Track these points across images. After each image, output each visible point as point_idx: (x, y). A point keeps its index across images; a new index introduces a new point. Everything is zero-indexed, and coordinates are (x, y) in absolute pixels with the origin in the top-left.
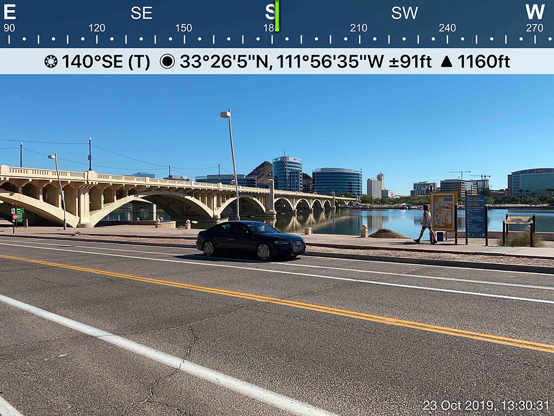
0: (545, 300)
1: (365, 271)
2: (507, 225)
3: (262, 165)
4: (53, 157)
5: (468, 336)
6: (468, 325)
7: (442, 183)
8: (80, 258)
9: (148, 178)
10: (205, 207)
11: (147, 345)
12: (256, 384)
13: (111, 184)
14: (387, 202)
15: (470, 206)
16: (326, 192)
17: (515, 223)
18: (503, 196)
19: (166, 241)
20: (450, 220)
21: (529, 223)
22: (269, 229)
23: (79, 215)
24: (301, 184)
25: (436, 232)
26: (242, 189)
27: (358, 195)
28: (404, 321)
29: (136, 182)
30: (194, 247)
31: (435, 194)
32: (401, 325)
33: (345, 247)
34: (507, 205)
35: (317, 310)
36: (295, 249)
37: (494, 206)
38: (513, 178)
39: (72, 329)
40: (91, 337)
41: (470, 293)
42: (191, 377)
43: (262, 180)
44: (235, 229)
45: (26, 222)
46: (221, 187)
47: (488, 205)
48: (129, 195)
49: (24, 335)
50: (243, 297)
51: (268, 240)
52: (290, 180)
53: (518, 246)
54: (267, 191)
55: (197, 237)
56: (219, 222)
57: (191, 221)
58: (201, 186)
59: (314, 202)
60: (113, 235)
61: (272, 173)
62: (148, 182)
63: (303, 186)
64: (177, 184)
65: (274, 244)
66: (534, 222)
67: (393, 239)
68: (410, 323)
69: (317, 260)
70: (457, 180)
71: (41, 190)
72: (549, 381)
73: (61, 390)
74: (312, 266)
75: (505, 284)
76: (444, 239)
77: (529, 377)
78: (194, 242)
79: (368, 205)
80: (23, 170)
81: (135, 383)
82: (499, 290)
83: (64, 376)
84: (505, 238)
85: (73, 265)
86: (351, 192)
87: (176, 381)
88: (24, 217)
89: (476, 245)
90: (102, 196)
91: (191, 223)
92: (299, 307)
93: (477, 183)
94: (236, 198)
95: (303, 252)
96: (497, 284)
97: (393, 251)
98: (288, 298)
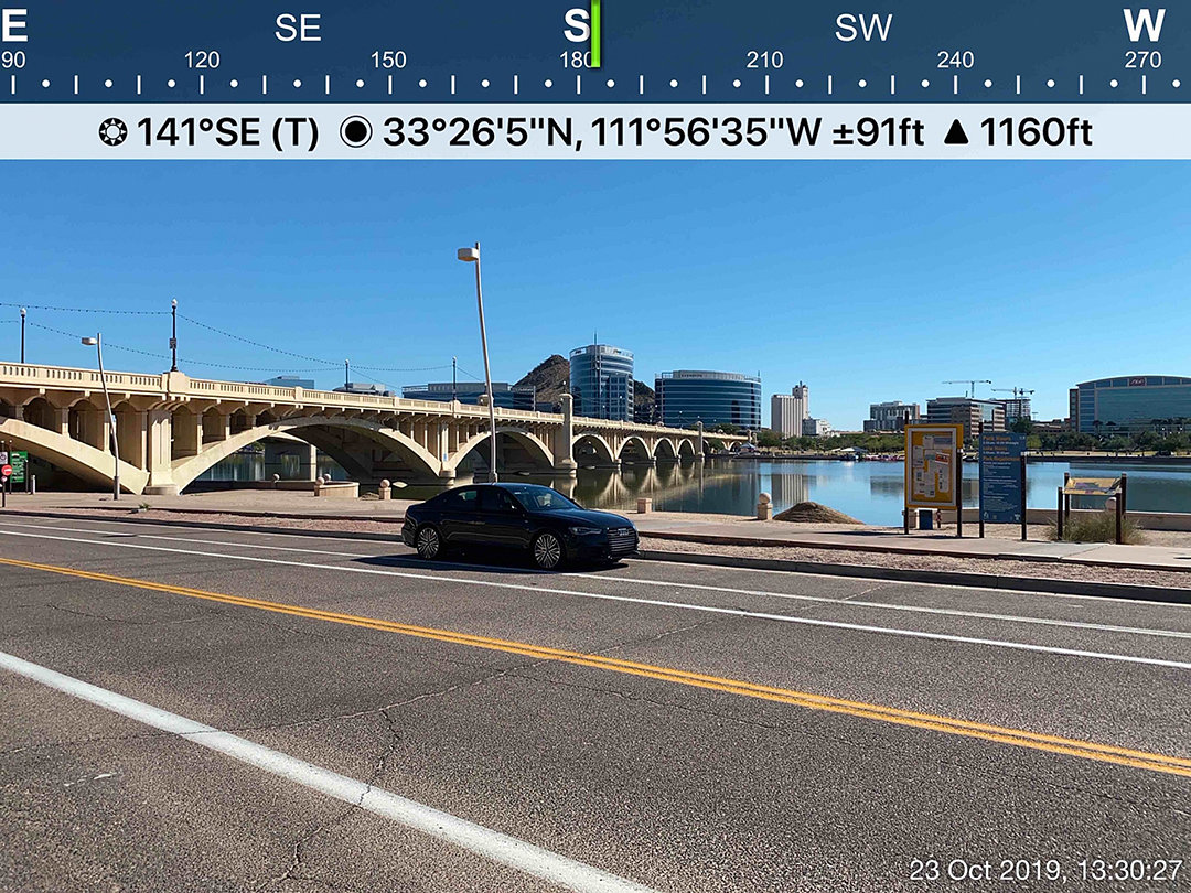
0: (1147, 657)
1: (765, 594)
2: (1067, 496)
3: (548, 364)
4: (93, 341)
5: (982, 736)
6: (982, 712)
7: (931, 405)
8: (148, 561)
9: (299, 390)
10: (422, 452)
11: (290, 753)
12: (526, 838)
13: (219, 402)
14: (814, 446)
15: (988, 456)
16: (683, 421)
17: (1083, 492)
18: (1058, 435)
19: (335, 526)
20: (948, 486)
21: (1114, 492)
22: (561, 501)
23: (149, 469)
24: (630, 404)
25: (917, 511)
26: (502, 414)
27: (752, 428)
28: (846, 703)
29: (273, 396)
30: (396, 539)
31: (914, 430)
32: (841, 710)
33: (722, 540)
34: (1067, 454)
35: (660, 677)
36: (616, 546)
37: (1040, 455)
38: (1082, 396)
39: (126, 718)
40: (169, 734)
41: (987, 642)
42: (383, 824)
43: (546, 395)
44: (486, 500)
45: (31, 481)
46: (458, 409)
47: (1026, 453)
48: (258, 425)
49: (20, 729)
50: (501, 649)
51: (557, 525)
52: (608, 396)
53: (1088, 541)
54: (557, 419)
55: (403, 516)
56: (454, 485)
57: (391, 483)
58: (414, 407)
59: (657, 443)
60: (220, 512)
61: (568, 380)
62: (300, 398)
63: (635, 409)
64: (361, 403)
65: (570, 534)
66: (1124, 491)
67: (826, 524)
68: (860, 705)
69: (663, 569)
70: (963, 399)
71: (66, 413)
72: (1152, 833)
73: (99, 852)
74: (651, 582)
75: (1061, 623)
76: (935, 526)
77: (1110, 824)
78: (397, 529)
79: (774, 450)
80: (26, 370)
81: (263, 836)
82: (1050, 635)
83: (106, 821)
84: (1062, 524)
85: (133, 578)
86: (738, 422)
87: (351, 832)
88: (28, 470)
89: (1002, 537)
90: (200, 427)
91: (391, 486)
92: (622, 670)
93: (1005, 405)
94: (489, 434)
95: (632, 552)
96: (1044, 621)
97: (826, 551)
98: (599, 650)
